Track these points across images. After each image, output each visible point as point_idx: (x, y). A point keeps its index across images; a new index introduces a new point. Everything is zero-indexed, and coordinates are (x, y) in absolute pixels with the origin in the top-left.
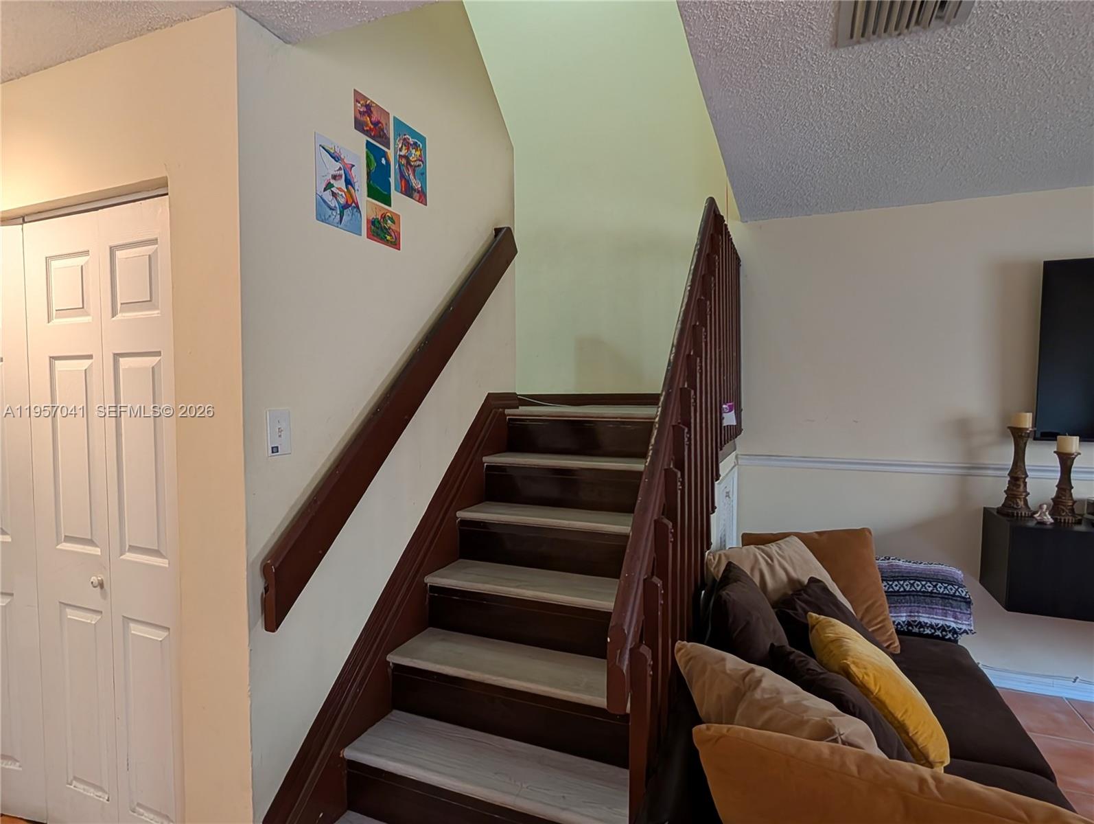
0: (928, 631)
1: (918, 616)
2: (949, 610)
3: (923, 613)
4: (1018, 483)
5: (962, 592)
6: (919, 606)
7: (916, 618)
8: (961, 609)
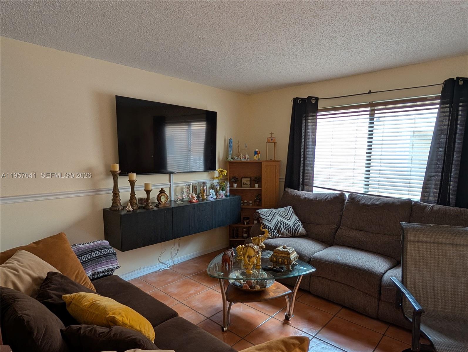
0: (101, 275)
1: (97, 269)
2: (109, 261)
3: (98, 267)
4: (117, 195)
5: (112, 250)
6: (96, 264)
7: (96, 271)
8: (113, 258)
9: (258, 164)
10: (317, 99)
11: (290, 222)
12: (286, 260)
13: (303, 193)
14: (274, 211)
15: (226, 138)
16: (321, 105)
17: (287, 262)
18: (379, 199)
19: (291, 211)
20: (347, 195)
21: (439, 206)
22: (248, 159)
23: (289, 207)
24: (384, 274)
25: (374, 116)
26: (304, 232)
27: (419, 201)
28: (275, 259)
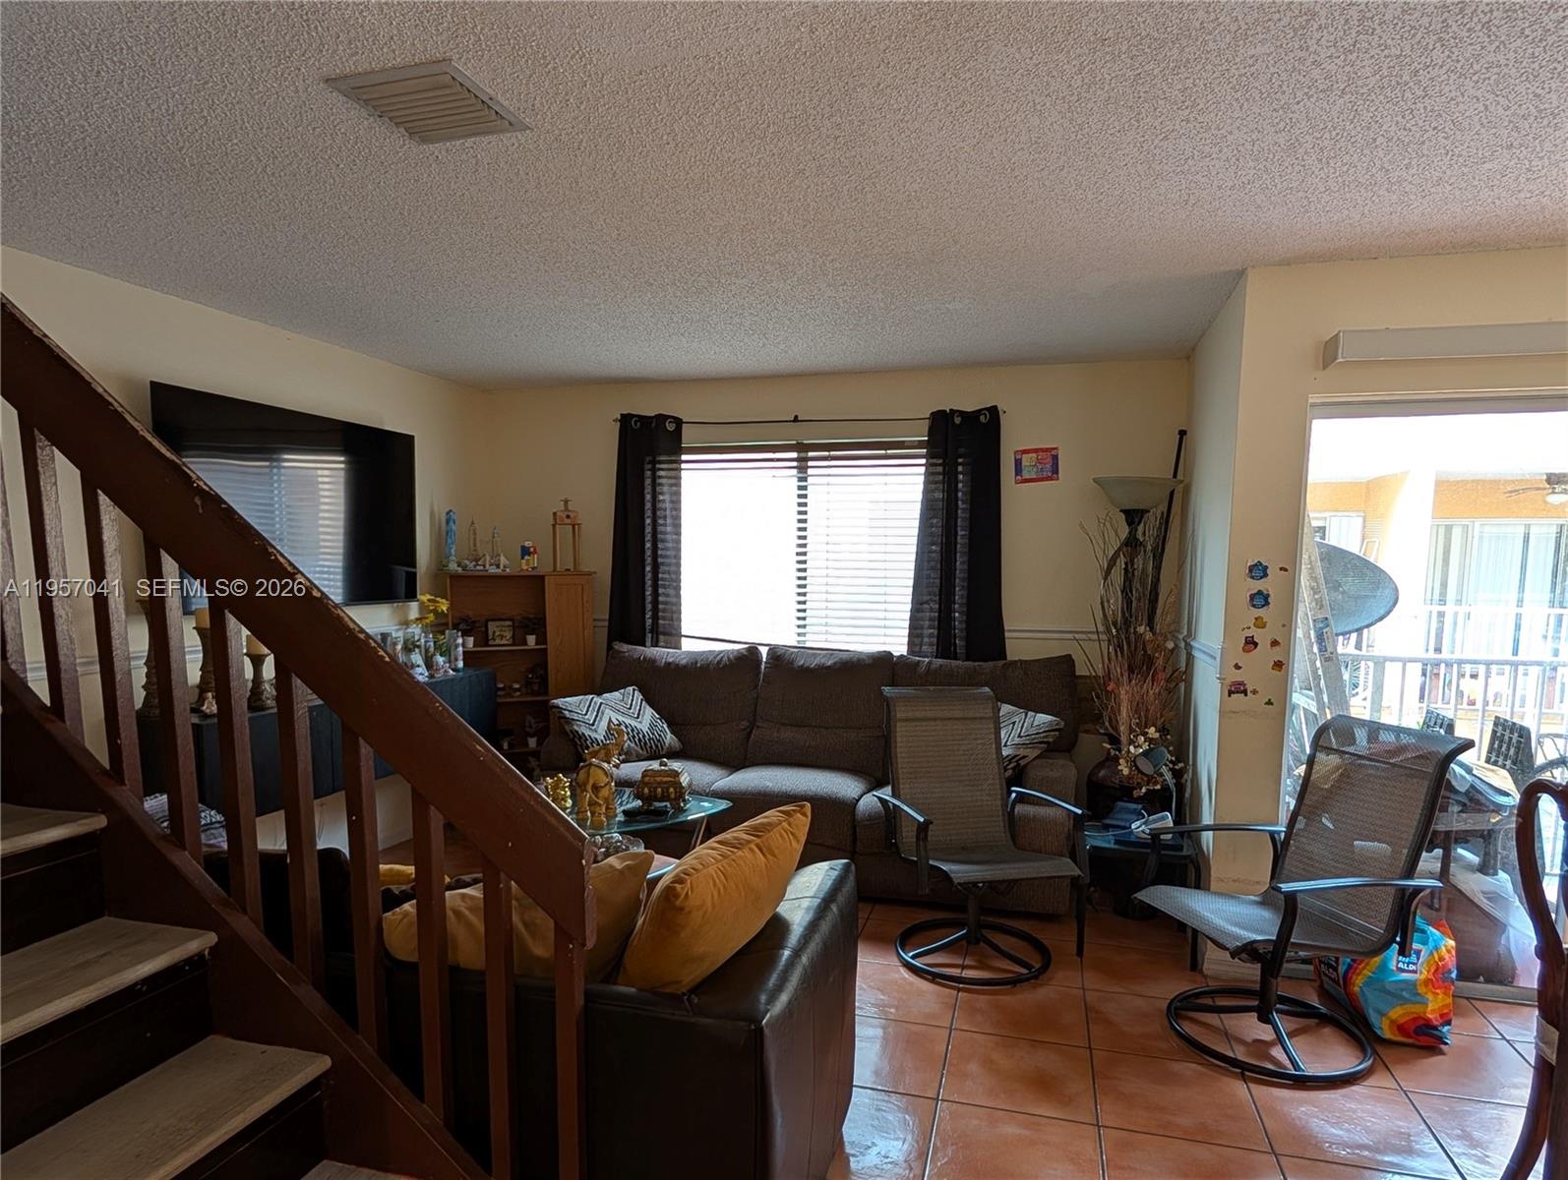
9: (535, 583)
10: (679, 422)
11: (640, 722)
12: (672, 790)
13: (661, 653)
14: (598, 700)
15: (436, 509)
16: (688, 436)
17: (676, 793)
18: (831, 655)
19: (637, 699)
20: (764, 651)
21: (940, 661)
22: (505, 567)
23: (631, 688)
24: (858, 801)
25: (806, 472)
26: (677, 745)
27: (905, 654)
28: (646, 790)
